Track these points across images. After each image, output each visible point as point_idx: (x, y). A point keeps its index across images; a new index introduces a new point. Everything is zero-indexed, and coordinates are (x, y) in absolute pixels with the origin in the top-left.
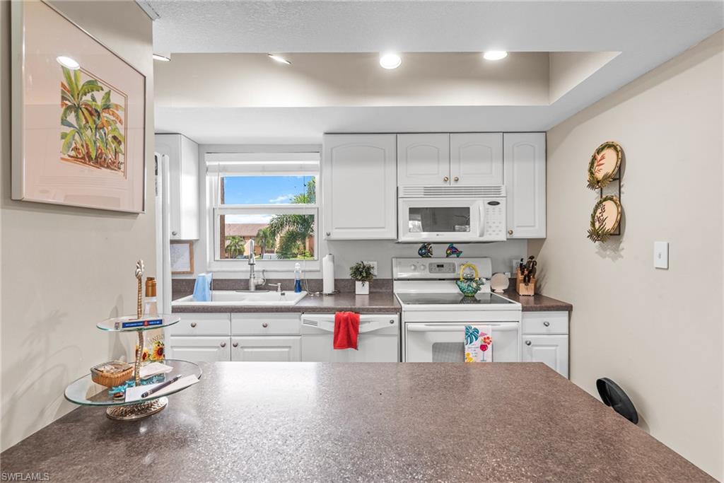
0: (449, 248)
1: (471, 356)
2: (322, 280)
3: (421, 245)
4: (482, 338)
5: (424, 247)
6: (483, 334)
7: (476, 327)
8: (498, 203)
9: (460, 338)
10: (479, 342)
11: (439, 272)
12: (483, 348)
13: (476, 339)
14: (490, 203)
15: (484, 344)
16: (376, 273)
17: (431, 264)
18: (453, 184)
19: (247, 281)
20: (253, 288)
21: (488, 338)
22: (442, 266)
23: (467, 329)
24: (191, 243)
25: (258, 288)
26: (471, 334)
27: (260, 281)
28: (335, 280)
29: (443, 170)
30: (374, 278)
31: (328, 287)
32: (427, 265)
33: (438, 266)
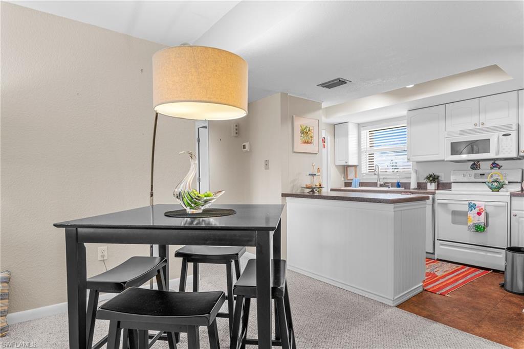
0: (492, 164)
1: (471, 217)
2: (410, 183)
3: (472, 163)
4: (478, 209)
5: (474, 164)
6: (478, 207)
7: (475, 203)
8: (510, 135)
9: (466, 208)
10: (477, 210)
11: (481, 178)
12: (479, 214)
13: (475, 209)
14: (503, 135)
15: (479, 212)
16: (443, 179)
17: (475, 174)
18: (481, 126)
19: (376, 183)
20: (379, 186)
21: (482, 209)
22: (484, 175)
23: (469, 204)
24: (355, 166)
25: (381, 186)
26: (472, 206)
27: (382, 183)
28: (418, 183)
29: (475, 119)
30: (442, 182)
31: (413, 185)
32: (473, 175)
33: (481, 175)
